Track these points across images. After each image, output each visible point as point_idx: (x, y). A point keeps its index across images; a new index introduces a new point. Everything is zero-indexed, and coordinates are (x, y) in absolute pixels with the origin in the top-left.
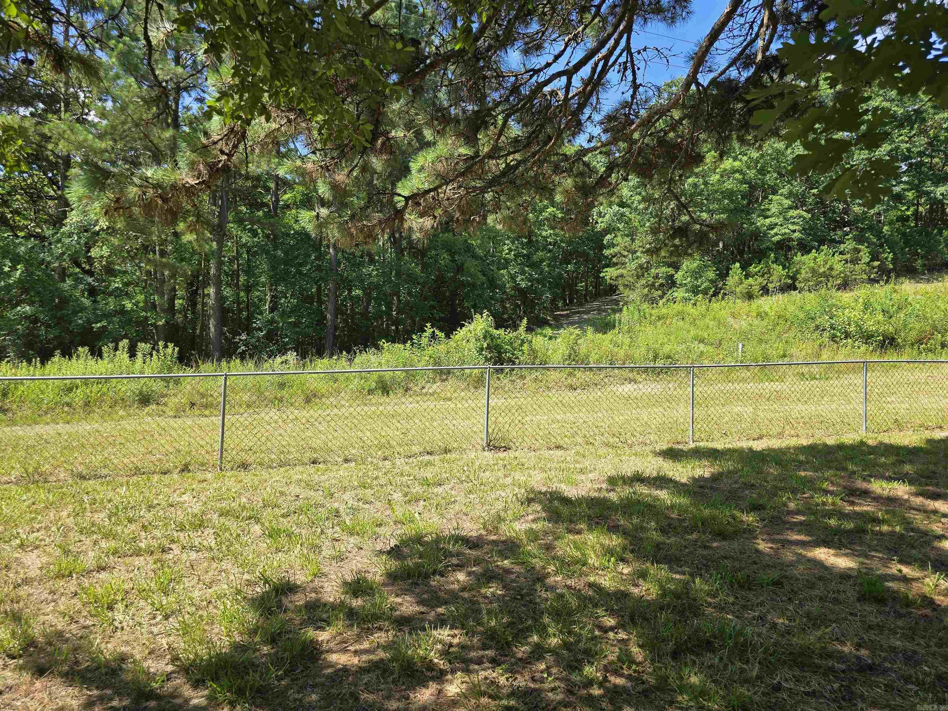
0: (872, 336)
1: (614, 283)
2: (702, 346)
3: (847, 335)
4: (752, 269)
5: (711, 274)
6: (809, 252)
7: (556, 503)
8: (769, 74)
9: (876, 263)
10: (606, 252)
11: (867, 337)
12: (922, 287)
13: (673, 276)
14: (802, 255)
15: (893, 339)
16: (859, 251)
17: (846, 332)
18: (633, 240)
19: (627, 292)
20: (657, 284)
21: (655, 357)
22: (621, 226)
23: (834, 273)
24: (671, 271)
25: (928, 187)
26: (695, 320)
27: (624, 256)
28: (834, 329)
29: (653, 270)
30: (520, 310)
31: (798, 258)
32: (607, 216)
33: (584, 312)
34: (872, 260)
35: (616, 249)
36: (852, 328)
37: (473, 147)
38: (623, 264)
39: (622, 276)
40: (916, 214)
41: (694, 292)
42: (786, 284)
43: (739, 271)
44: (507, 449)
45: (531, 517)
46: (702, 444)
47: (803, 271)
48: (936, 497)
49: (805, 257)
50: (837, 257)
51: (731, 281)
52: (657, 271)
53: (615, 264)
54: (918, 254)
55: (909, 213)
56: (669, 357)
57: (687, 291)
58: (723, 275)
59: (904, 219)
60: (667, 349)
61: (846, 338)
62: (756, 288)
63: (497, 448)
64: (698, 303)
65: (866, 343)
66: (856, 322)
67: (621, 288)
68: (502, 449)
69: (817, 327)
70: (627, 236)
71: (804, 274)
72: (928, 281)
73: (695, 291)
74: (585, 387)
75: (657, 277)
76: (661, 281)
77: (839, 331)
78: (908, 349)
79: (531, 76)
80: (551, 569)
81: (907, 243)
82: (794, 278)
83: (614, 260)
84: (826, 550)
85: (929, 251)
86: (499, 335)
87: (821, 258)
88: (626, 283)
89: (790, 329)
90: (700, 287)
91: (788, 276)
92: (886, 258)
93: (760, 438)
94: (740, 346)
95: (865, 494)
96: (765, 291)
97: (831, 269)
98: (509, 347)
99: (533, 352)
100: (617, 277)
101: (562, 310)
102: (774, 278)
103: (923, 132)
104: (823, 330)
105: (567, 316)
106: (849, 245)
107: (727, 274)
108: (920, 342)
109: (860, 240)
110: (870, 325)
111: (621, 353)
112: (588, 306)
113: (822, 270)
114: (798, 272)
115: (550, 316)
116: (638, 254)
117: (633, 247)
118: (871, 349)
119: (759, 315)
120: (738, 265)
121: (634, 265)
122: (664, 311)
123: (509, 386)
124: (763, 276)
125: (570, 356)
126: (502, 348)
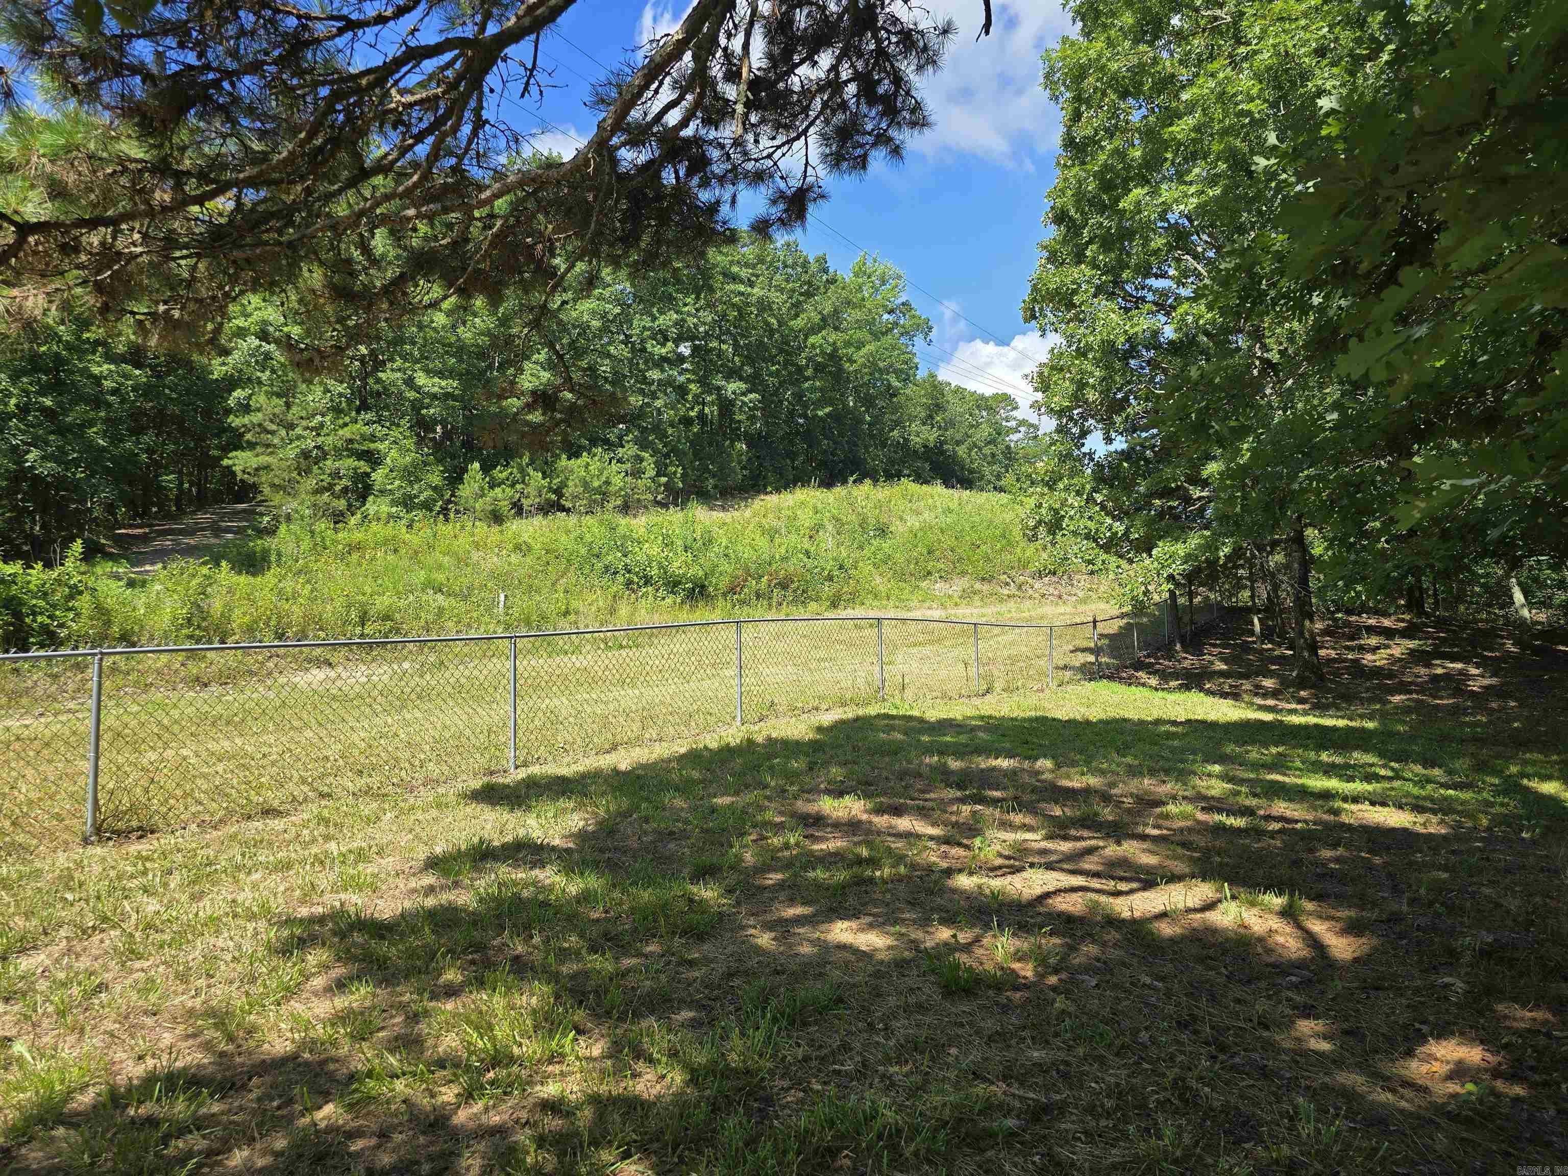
0: (680, 583)
1: (251, 480)
2: (440, 597)
3: (648, 581)
4: (499, 473)
5: (435, 478)
6: (577, 455)
7: (358, 938)
8: (674, 166)
9: (664, 480)
10: (235, 421)
11: (673, 585)
12: (718, 515)
13: (368, 475)
14: (569, 459)
15: (703, 587)
16: (642, 460)
17: (645, 576)
18: (288, 405)
19: (277, 498)
20: (338, 488)
21: (363, 621)
22: (265, 376)
23: (612, 489)
24: (363, 466)
25: (718, 381)
26: (416, 553)
27: (268, 432)
28: (629, 572)
29: (329, 463)
30: (34, 522)
31: (563, 462)
32: (236, 355)
33: (181, 532)
34: (658, 475)
35: (257, 418)
36: (654, 572)
37: (160, 146)
38: (268, 446)
39: (267, 468)
40: (701, 416)
41: (406, 506)
42: (548, 500)
43: (479, 476)
44: (145, 832)
45: (318, 982)
46: (535, 770)
47: (570, 483)
48: (898, 811)
49: (572, 461)
50: (615, 467)
51: (467, 490)
52: (337, 464)
53: (252, 446)
54: (709, 471)
55: (692, 414)
56: (387, 617)
57: (394, 503)
58: (456, 478)
59: (687, 421)
60: (383, 602)
61: (646, 584)
62: (505, 506)
63: (122, 835)
64: (417, 525)
65: (672, 592)
66: (660, 563)
67: (267, 490)
68: (133, 836)
69: (607, 568)
70: (279, 396)
71: (572, 488)
72: (724, 509)
73: (407, 503)
74: (227, 678)
75: (336, 475)
76: (345, 482)
77: (637, 574)
78: (720, 602)
79: (341, 32)
80: (448, 1094)
81: (696, 455)
82: (558, 492)
83: (248, 436)
84: (846, 924)
85: (721, 469)
86: (15, 575)
87: (595, 466)
88: (277, 481)
89: (567, 570)
90: (416, 497)
91: (550, 489)
92: (675, 473)
93: (614, 747)
94: (502, 598)
95: (818, 821)
96: (518, 509)
97: (608, 483)
98: (41, 603)
99: (102, 612)
100: (257, 469)
101: (131, 526)
102: (531, 490)
103: (710, 305)
104: (615, 573)
105: (145, 539)
106: (629, 450)
107: (460, 480)
108: (732, 590)
109: (643, 445)
110: (676, 567)
111: (297, 611)
112: (189, 521)
113: (596, 484)
114: (564, 485)
115: (105, 538)
116: (299, 431)
117: (290, 417)
118: (679, 600)
119: (517, 548)
120: (477, 465)
121: (291, 452)
122: (358, 536)
123: (45, 686)
124: (513, 486)
125: (189, 620)
126: (21, 603)
